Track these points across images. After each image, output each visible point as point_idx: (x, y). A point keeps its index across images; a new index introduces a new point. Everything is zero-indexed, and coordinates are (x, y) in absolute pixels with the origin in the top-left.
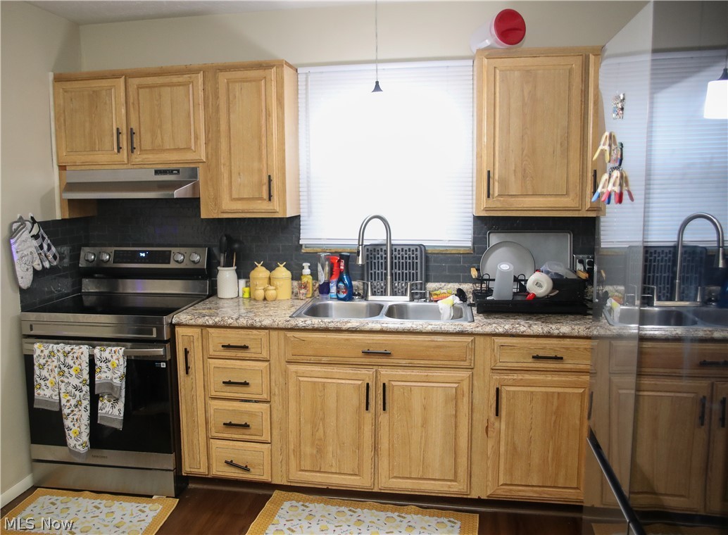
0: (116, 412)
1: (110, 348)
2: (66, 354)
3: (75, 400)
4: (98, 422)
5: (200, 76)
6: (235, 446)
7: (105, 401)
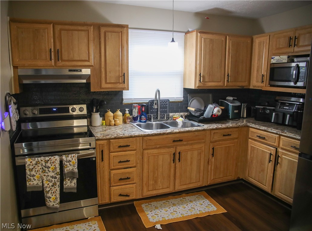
0: (73, 184)
1: (70, 155)
2: (46, 162)
3: (52, 183)
4: (64, 191)
5: (92, 27)
6: (122, 188)
7: (67, 180)
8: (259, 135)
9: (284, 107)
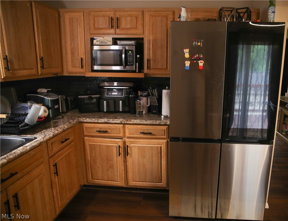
8: (98, 130)
9: (112, 94)
